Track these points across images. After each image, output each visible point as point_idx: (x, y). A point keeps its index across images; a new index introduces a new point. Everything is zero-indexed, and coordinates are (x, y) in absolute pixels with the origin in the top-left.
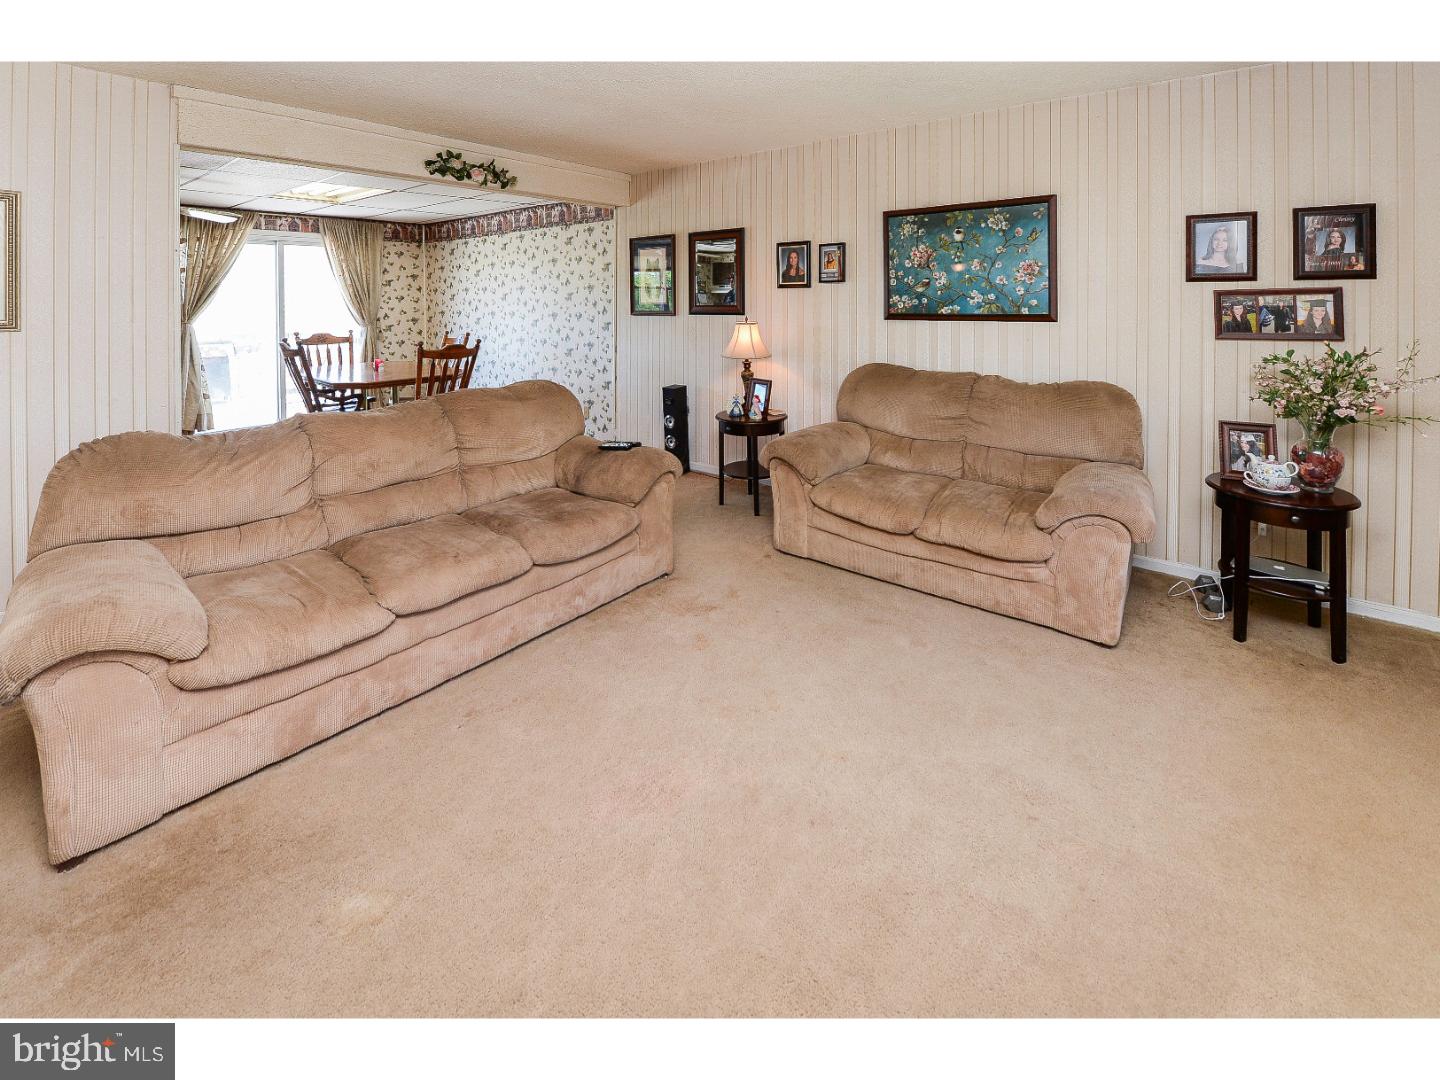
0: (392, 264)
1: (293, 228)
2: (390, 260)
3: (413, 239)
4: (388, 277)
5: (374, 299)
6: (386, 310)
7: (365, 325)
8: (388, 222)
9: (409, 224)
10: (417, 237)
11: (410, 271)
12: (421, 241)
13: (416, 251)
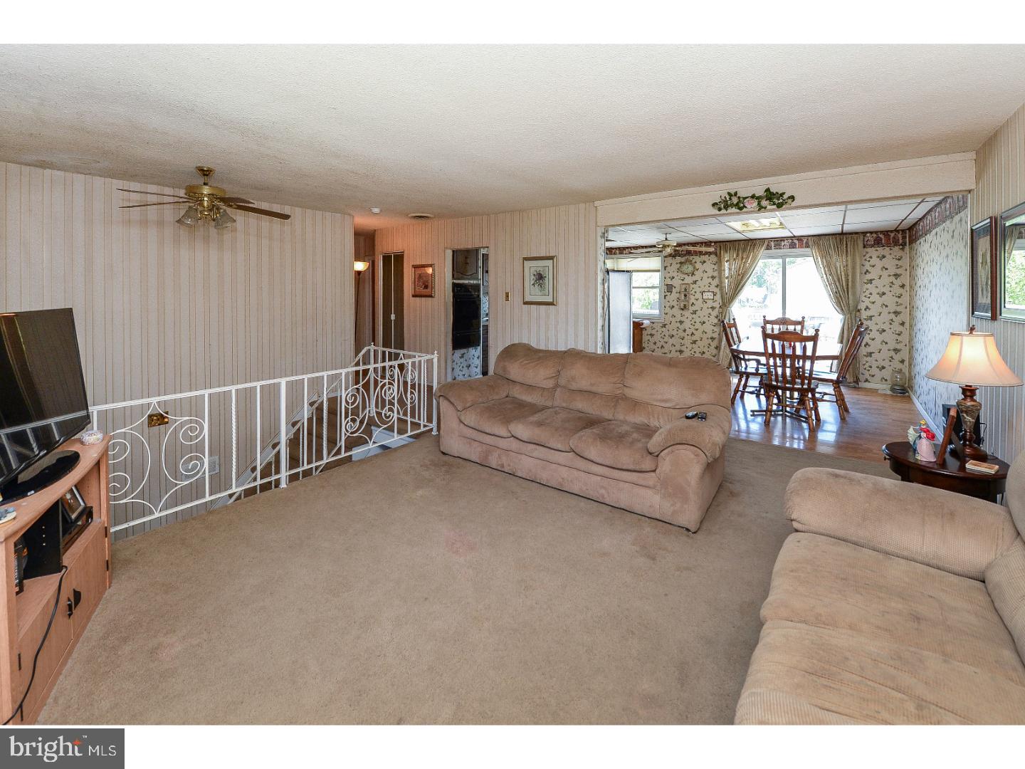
0: (873, 266)
1: (793, 246)
2: (872, 262)
3: (896, 243)
4: (869, 277)
5: (854, 294)
6: (867, 302)
7: (844, 314)
8: (867, 233)
9: (892, 231)
10: (901, 241)
11: (893, 270)
12: (905, 244)
13: (900, 253)
